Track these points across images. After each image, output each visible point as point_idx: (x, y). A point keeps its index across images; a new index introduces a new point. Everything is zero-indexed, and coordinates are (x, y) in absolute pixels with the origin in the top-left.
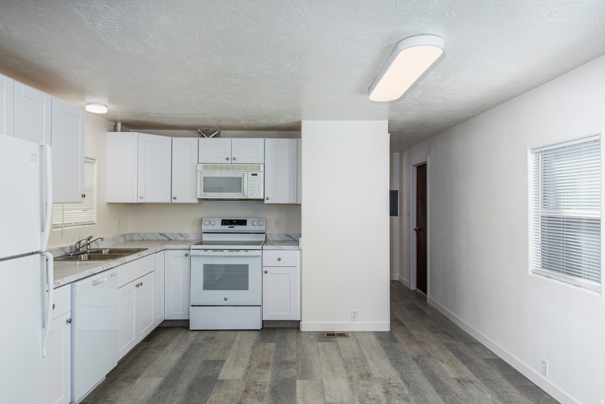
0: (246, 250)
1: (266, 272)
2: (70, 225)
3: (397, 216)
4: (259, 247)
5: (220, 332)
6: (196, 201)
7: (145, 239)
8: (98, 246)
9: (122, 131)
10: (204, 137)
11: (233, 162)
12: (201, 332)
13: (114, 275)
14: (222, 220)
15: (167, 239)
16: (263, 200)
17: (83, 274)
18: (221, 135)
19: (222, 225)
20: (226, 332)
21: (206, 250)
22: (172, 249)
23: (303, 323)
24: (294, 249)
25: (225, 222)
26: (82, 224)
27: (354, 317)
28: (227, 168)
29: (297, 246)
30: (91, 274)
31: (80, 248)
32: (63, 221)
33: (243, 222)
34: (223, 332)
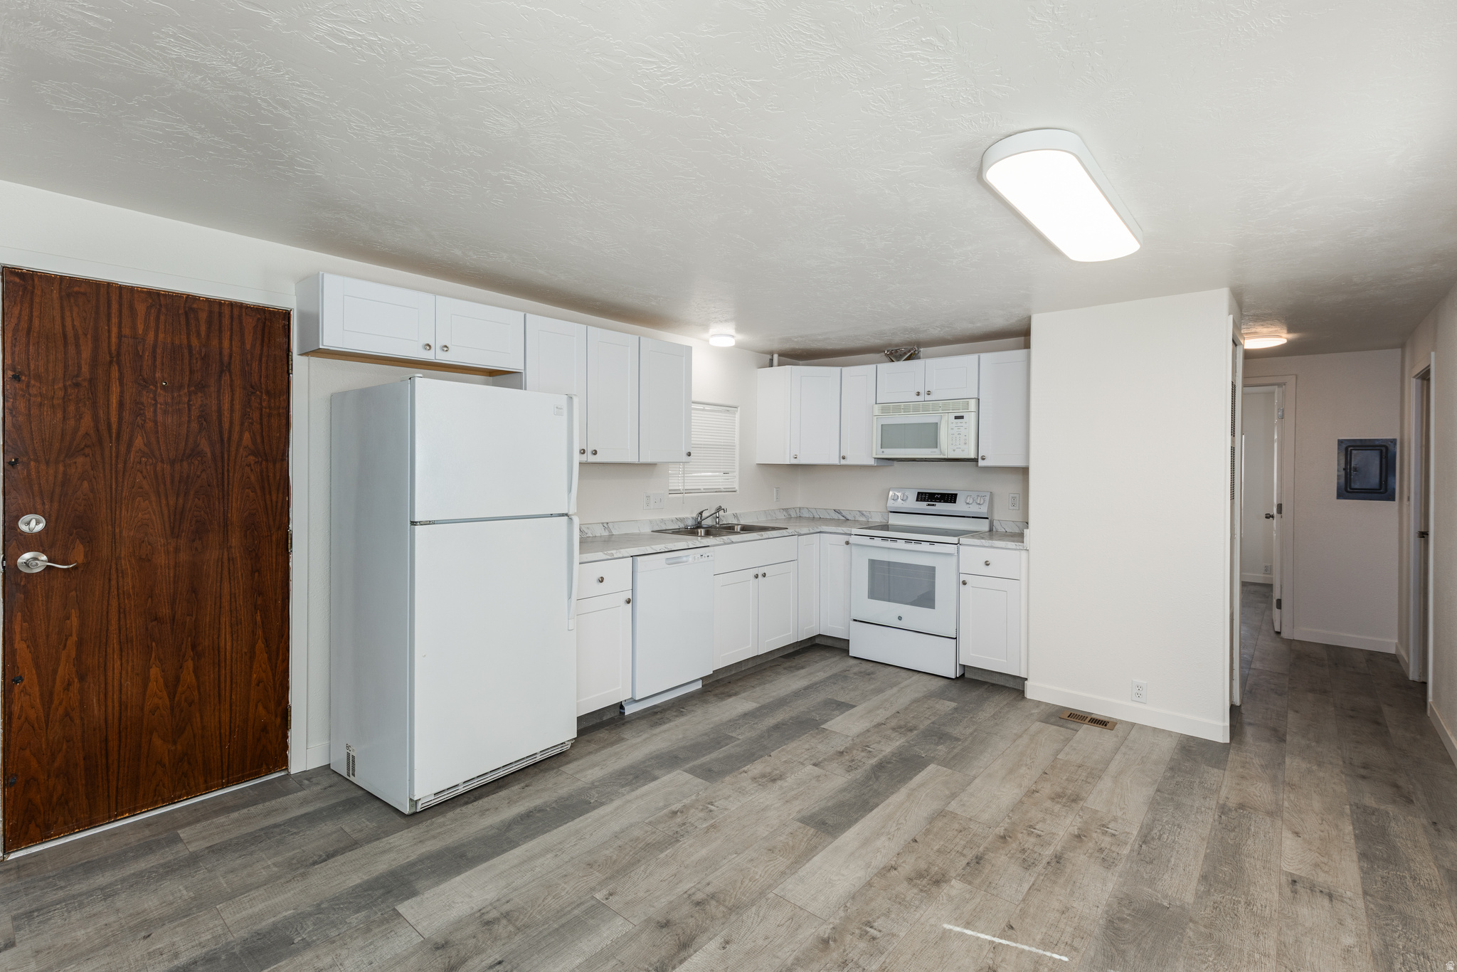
0: (932, 543)
1: (964, 583)
2: (698, 491)
3: (1394, 500)
4: (955, 540)
5: (891, 667)
6: (872, 462)
7: (817, 516)
8: (738, 520)
9: (779, 365)
10: (893, 361)
11: (928, 398)
12: (863, 662)
13: (706, 556)
14: (919, 493)
15: (844, 518)
16: (975, 460)
17: (652, 549)
18: (921, 356)
19: (917, 500)
20: (898, 670)
21: (872, 537)
22: (831, 533)
23: (1029, 685)
24: (1014, 547)
25: (922, 497)
26: (715, 490)
27: (1139, 695)
28: (916, 409)
29: (1020, 542)
30: (666, 550)
31: (702, 520)
32: (684, 486)
33: (951, 498)
34: (894, 669)
